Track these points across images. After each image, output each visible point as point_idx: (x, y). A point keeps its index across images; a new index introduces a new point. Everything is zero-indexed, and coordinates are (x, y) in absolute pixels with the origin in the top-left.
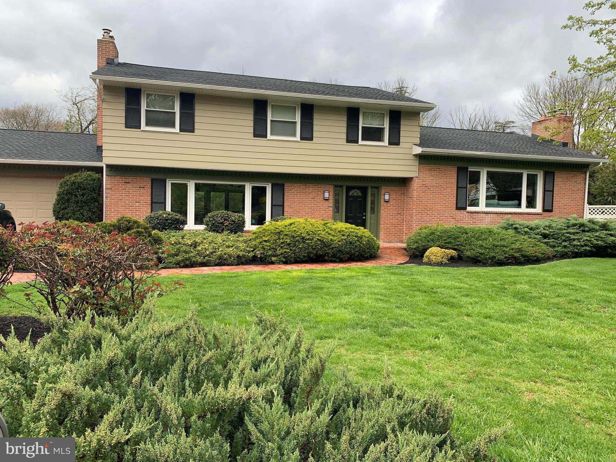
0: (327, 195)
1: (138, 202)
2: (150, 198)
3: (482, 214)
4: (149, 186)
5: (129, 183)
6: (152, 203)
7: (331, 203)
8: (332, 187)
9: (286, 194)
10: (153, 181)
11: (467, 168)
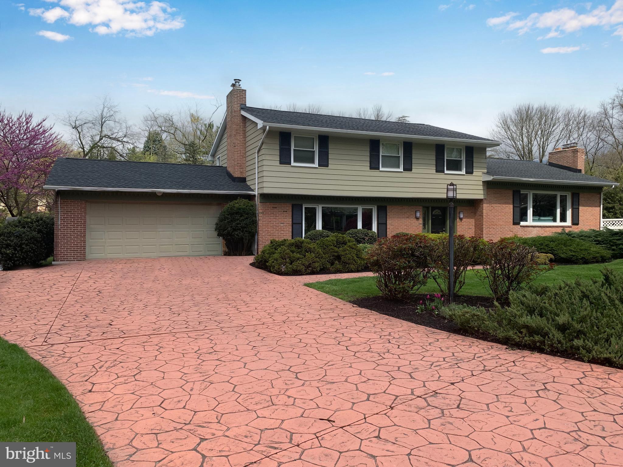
0: (418, 214)
1: (283, 223)
2: (291, 220)
3: (531, 228)
4: (291, 209)
5: (276, 208)
6: (293, 224)
7: (421, 221)
8: (421, 207)
9: (388, 214)
10: (293, 206)
11: (520, 191)
